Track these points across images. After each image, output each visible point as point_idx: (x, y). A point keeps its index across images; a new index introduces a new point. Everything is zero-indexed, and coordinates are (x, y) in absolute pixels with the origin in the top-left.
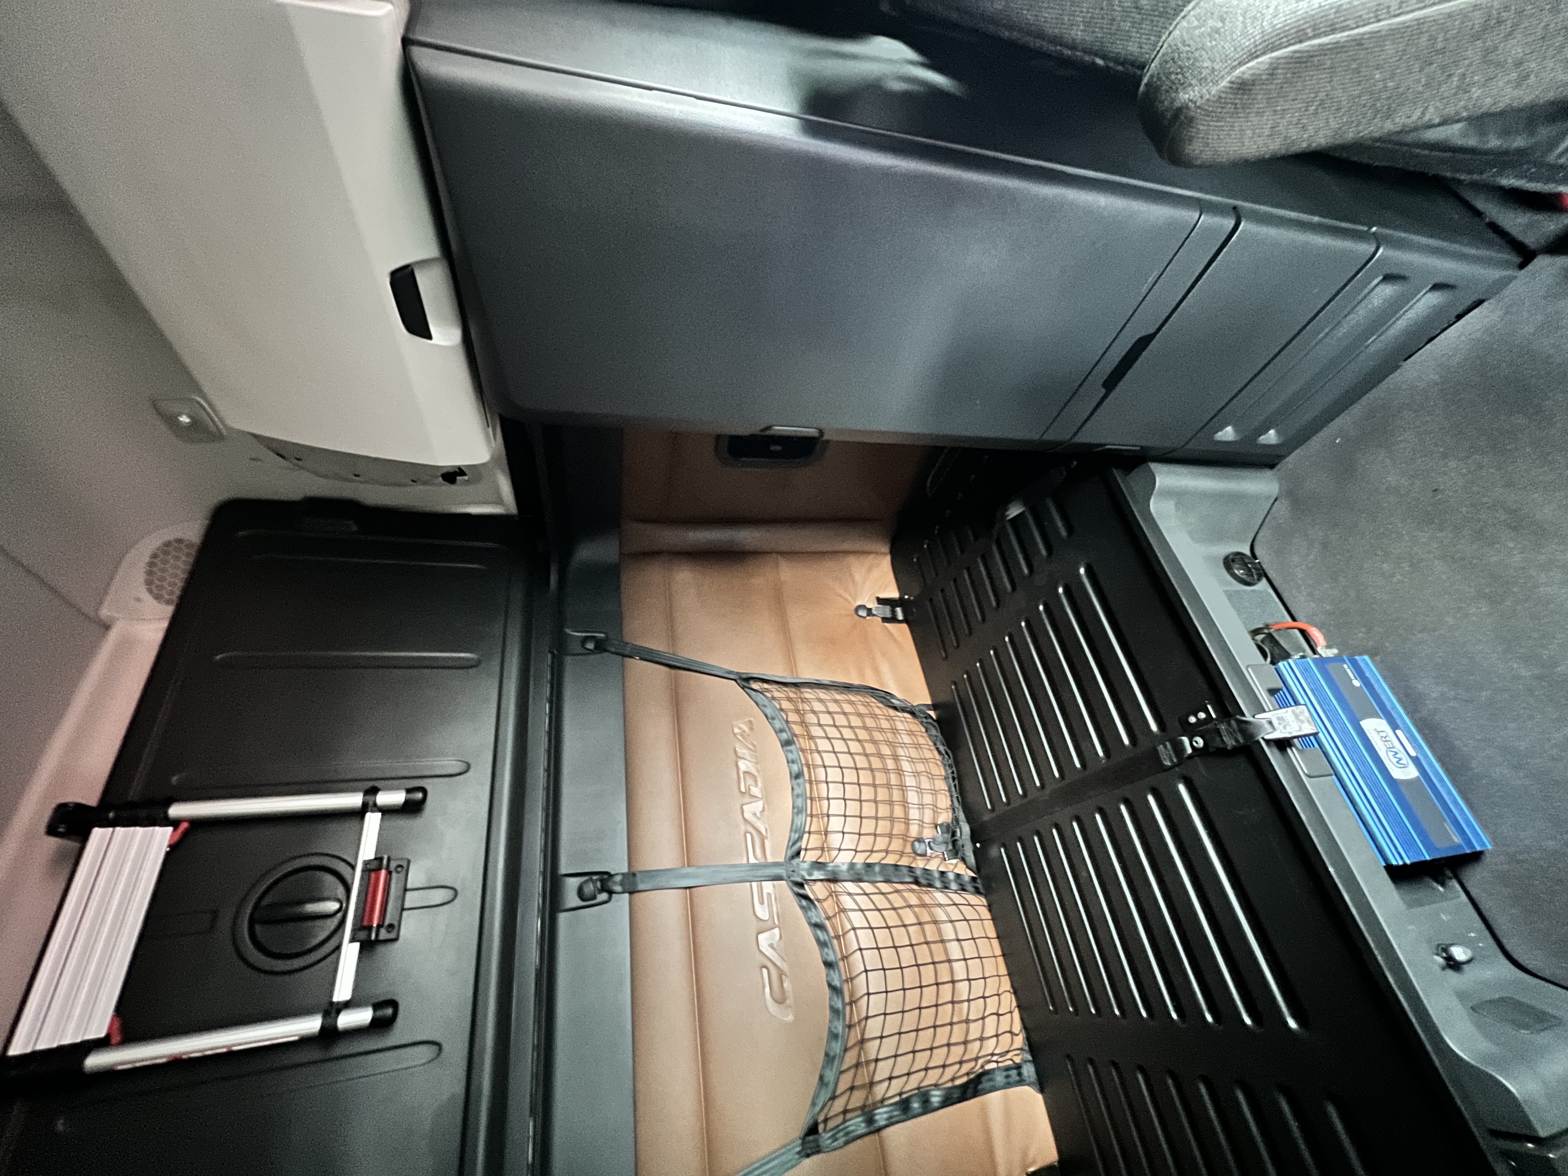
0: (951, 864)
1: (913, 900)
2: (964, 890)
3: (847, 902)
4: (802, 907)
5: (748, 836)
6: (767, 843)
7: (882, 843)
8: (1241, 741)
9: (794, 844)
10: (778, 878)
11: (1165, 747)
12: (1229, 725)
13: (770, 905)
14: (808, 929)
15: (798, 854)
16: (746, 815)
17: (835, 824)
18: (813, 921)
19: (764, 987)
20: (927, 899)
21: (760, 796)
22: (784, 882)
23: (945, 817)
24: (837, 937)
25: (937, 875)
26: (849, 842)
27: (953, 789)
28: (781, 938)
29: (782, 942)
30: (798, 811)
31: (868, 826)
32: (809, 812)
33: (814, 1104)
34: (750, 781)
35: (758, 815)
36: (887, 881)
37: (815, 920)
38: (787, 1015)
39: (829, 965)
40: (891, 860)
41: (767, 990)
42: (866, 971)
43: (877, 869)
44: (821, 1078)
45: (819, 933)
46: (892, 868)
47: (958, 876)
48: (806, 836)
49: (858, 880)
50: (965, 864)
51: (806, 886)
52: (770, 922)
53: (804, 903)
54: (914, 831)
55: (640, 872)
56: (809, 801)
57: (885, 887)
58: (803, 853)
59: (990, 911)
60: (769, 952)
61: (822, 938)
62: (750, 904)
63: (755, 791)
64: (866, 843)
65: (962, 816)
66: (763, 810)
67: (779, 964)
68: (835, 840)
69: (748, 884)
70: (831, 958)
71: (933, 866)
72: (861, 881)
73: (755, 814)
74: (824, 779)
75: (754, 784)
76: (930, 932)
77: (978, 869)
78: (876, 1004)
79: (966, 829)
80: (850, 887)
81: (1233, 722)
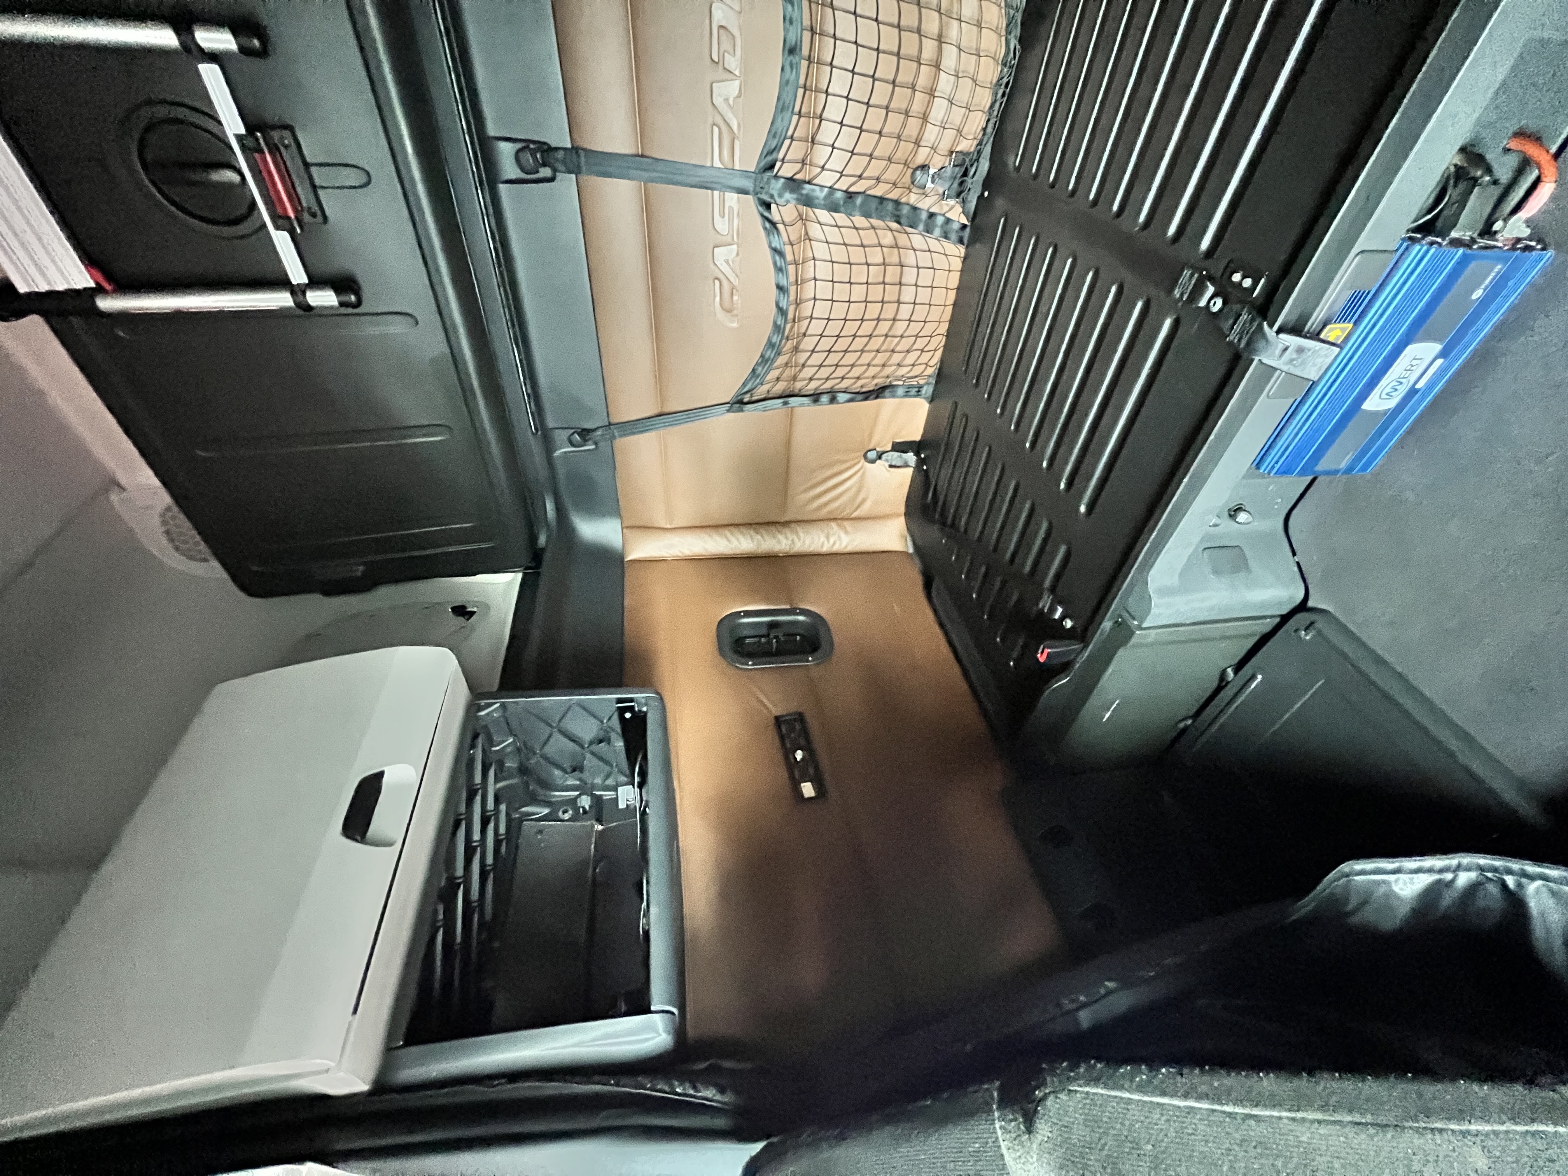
0: (947, 205)
1: (887, 239)
2: (946, 237)
3: (815, 230)
4: (765, 228)
5: (716, 130)
6: (737, 144)
7: (876, 168)
8: (1242, 345)
9: (770, 152)
10: (743, 191)
11: (1192, 275)
12: (1252, 320)
13: (731, 221)
14: (768, 252)
15: (772, 167)
16: (718, 101)
17: (828, 131)
18: (773, 245)
19: (715, 296)
20: (903, 240)
21: (737, 73)
22: (750, 197)
23: (967, 145)
24: (796, 263)
25: (924, 216)
26: (838, 161)
27: (998, 104)
28: (738, 254)
29: (738, 259)
30: (782, 107)
31: (867, 142)
32: (797, 109)
33: (744, 385)
34: (726, 45)
35: (731, 102)
36: (867, 215)
37: (776, 244)
38: (733, 322)
39: (780, 288)
40: (878, 191)
41: (718, 299)
42: (815, 299)
43: (859, 200)
44: (754, 370)
45: (777, 258)
46: (876, 201)
47: (948, 221)
48: (787, 142)
49: (833, 208)
50: (963, 208)
51: (773, 206)
52: (729, 239)
53: (768, 225)
54: (921, 157)
55: (585, 150)
56: (801, 91)
57: (860, 221)
58: (778, 164)
59: (963, 262)
60: (725, 268)
61: (778, 264)
62: (710, 215)
63: (732, 63)
64: (857, 165)
65: (987, 150)
66: (739, 96)
67: (732, 279)
68: (821, 154)
69: (710, 191)
70: (783, 282)
71: (925, 204)
72: (836, 210)
73: (727, 100)
74: (829, 60)
75: (732, 51)
76: (892, 273)
77: (974, 218)
78: (816, 327)
79: (984, 166)
80: (823, 215)
81: (1256, 324)
